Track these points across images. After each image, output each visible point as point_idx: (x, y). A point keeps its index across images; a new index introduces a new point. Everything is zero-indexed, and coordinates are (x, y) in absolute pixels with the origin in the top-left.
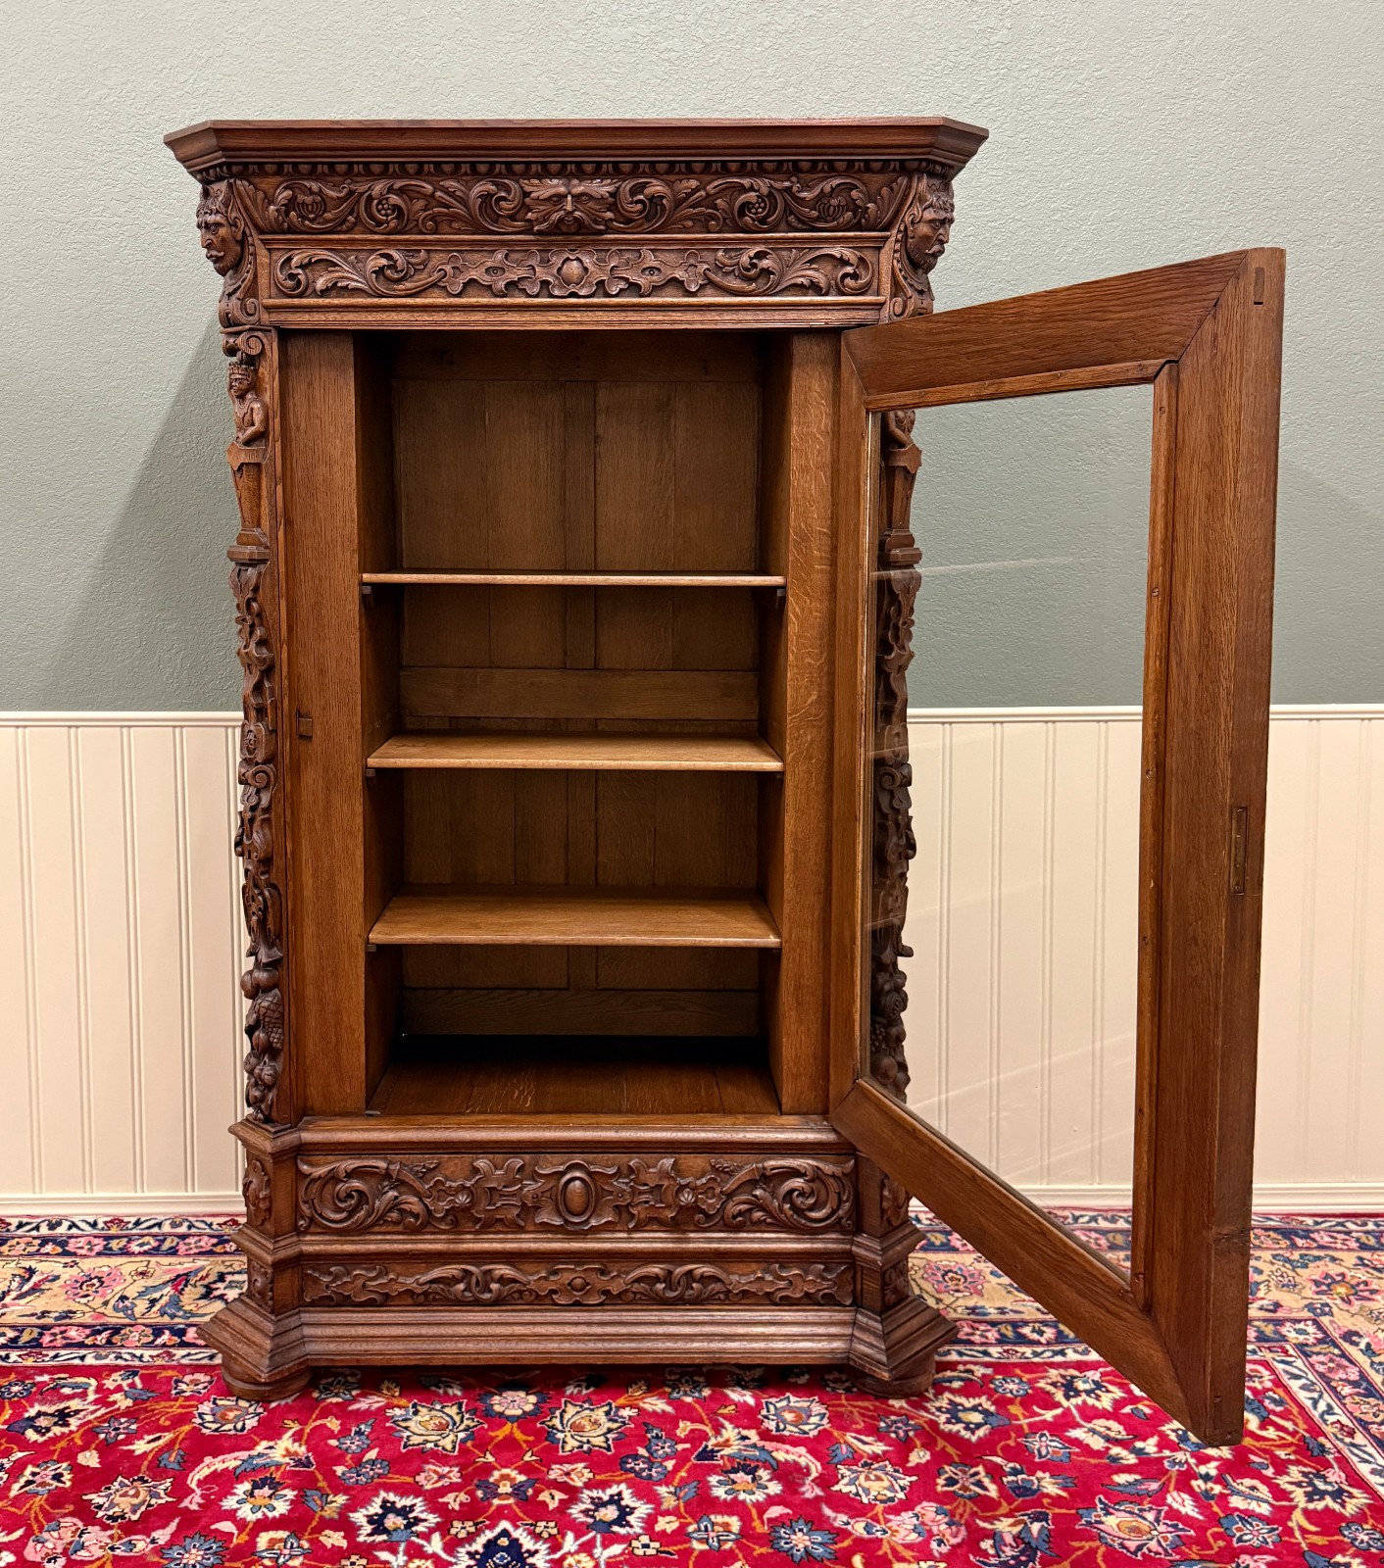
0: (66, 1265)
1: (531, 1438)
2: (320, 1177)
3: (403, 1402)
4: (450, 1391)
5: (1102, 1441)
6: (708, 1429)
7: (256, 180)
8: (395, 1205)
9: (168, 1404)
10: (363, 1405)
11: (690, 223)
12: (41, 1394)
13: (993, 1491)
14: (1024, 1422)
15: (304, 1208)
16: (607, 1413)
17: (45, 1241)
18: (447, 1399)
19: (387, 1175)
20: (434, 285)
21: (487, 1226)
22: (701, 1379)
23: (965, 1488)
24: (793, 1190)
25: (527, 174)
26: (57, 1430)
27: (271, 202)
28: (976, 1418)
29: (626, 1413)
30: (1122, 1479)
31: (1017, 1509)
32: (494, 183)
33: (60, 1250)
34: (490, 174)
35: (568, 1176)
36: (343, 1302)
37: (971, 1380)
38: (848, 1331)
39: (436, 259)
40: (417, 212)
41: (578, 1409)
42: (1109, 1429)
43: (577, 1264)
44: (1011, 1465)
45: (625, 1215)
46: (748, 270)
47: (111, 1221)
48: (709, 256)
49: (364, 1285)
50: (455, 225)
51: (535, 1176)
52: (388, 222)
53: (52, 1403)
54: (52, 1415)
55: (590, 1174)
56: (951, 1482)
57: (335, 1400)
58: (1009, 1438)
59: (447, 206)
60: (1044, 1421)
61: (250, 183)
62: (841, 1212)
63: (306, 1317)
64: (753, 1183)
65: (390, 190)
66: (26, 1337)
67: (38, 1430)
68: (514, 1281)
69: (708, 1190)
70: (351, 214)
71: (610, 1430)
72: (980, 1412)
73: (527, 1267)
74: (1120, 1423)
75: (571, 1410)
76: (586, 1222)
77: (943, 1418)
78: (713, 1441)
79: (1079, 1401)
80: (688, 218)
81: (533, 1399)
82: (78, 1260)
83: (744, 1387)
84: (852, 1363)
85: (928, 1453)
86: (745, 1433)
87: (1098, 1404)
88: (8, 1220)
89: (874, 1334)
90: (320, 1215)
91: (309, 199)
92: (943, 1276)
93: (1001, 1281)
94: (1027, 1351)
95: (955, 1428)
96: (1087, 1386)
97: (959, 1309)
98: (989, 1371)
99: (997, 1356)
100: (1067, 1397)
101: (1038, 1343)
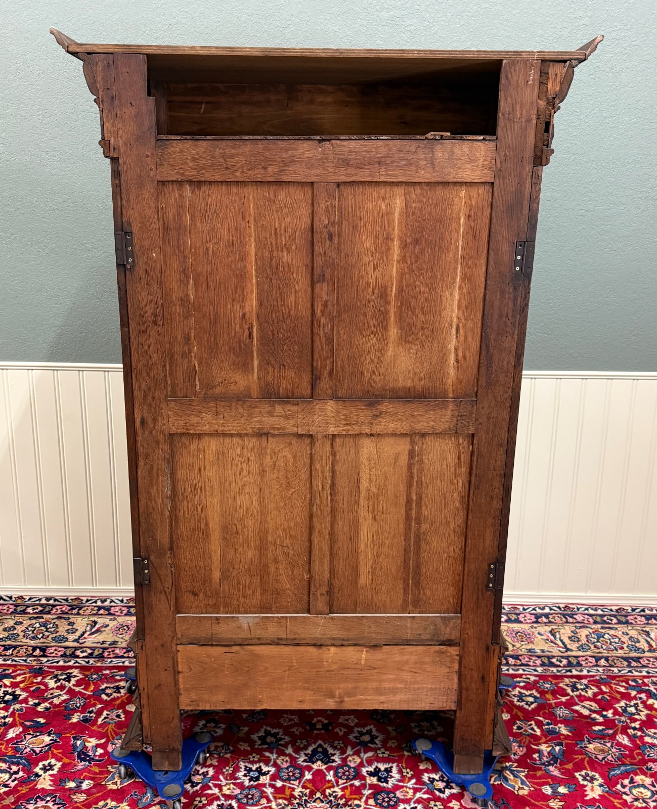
0: (111, 620)
5: (588, 711)
12: (106, 679)
13: (538, 732)
14: (553, 702)
17: (100, 608)
23: (526, 731)
26: (115, 695)
28: (531, 699)
30: (596, 728)
31: (549, 740)
33: (107, 613)
37: (529, 682)
42: (591, 706)
44: (547, 721)
47: (130, 600)
53: (112, 683)
54: (113, 688)
56: (519, 728)
58: (546, 709)
60: (561, 702)
66: (96, 653)
67: (107, 695)
72: (533, 697)
74: (596, 703)
77: (516, 699)
79: (578, 693)
82: (116, 617)
85: (509, 715)
87: (586, 695)
88: (82, 598)
92: (516, 634)
93: (543, 637)
94: (555, 670)
95: (521, 704)
96: (582, 687)
97: (523, 650)
98: (537, 678)
99: (540, 671)
100: (573, 691)
101: (559, 666)
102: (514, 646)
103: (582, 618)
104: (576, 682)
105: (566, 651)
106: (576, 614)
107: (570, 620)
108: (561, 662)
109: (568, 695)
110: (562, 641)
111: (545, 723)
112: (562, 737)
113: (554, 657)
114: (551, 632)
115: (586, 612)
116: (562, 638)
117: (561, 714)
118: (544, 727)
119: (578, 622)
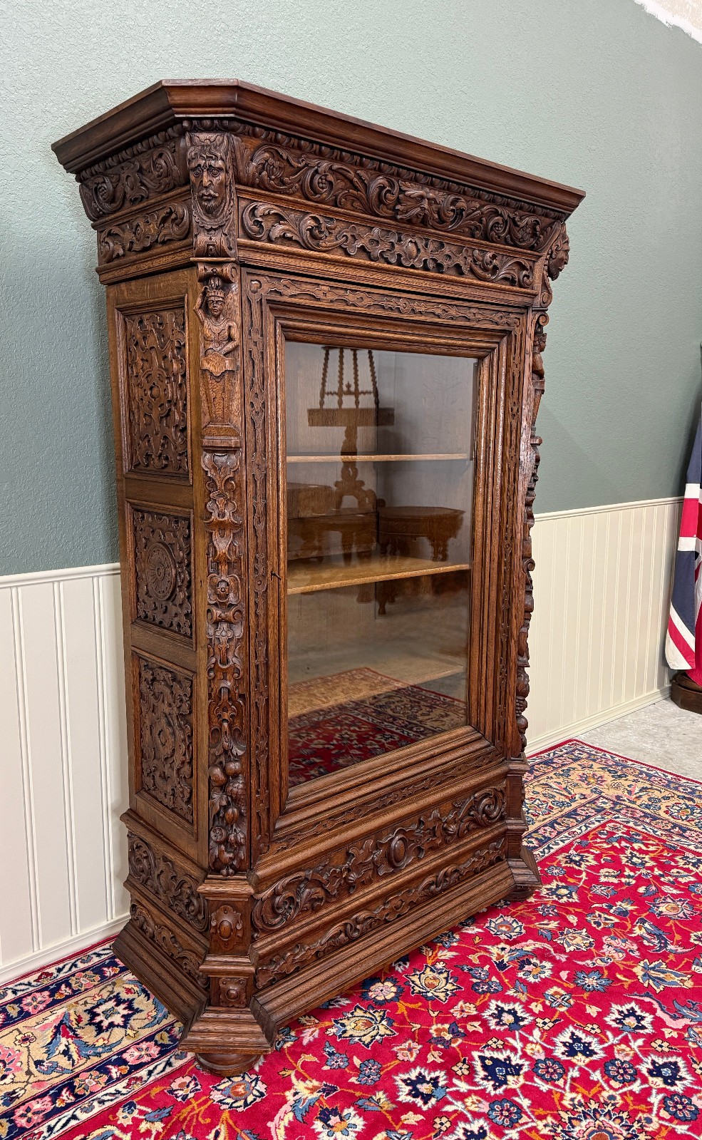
1: (420, 1004)
2: (267, 898)
3: (328, 1024)
4: (343, 1004)
6: (483, 954)
8: (308, 898)
9: (188, 1109)
10: (308, 1038)
15: (258, 923)
16: (432, 971)
18: (347, 1009)
19: (306, 880)
20: (340, 246)
23: (605, 924)
28: (564, 891)
29: (440, 966)
32: (388, 180)
34: (387, 172)
35: (397, 839)
36: (283, 977)
38: (510, 872)
39: (340, 226)
41: (417, 976)
43: (400, 892)
45: (417, 852)
49: (292, 961)
50: (355, 204)
51: (378, 847)
55: (406, 834)
56: (597, 924)
57: (288, 1045)
68: (368, 918)
71: (446, 979)
72: (563, 888)
73: (373, 907)
75: (415, 978)
76: (404, 863)
77: (555, 898)
78: (494, 958)
81: (388, 984)
83: (469, 926)
84: (519, 888)
85: (573, 916)
89: (523, 868)
90: (268, 925)
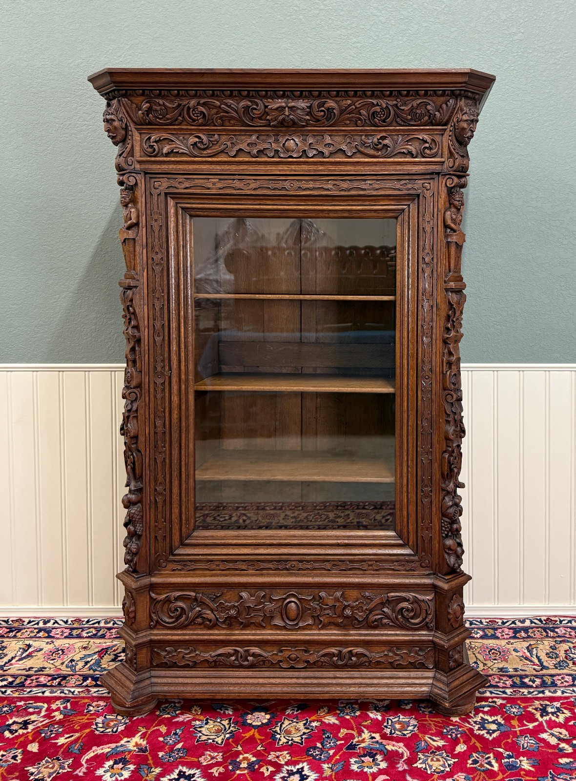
2: (161, 600)
3: (202, 717)
4: (227, 712)
5: (556, 740)
6: (355, 733)
7: (132, 98)
8: (199, 615)
9: (81, 718)
10: (180, 719)
11: (348, 122)
12: (18, 711)
13: (496, 767)
14: (518, 729)
15: (153, 615)
16: (305, 724)
18: (224, 716)
19: (196, 599)
20: (222, 151)
21: (245, 626)
22: (357, 706)
23: (482, 765)
24: (403, 608)
25: (266, 97)
26: (21, 731)
27: (140, 110)
28: (494, 727)
29: (314, 724)
30: (563, 761)
31: (508, 777)
32: (250, 101)
34: (248, 97)
35: (288, 600)
36: (173, 666)
37: (494, 707)
38: (430, 681)
39: (223, 138)
40: (213, 115)
41: (290, 722)
42: (561, 733)
43: (292, 647)
44: (508, 753)
45: (317, 621)
46: (377, 145)
48: (358, 138)
49: (183, 657)
50: (232, 122)
51: (271, 600)
52: (198, 120)
54: (21, 723)
55: (299, 599)
56: (475, 762)
57: (166, 716)
58: (509, 738)
59: (228, 113)
60: (529, 728)
61: (129, 100)
62: (427, 620)
63: (153, 673)
64: (383, 604)
65: (198, 104)
68: (260, 655)
69: (359, 608)
70: (180, 115)
71: (304, 734)
72: (496, 724)
73: (267, 648)
74: (567, 730)
75: (287, 722)
76: (297, 624)
77: (477, 727)
78: (356, 739)
79: (547, 718)
80: (348, 119)
81: (268, 716)
83: (377, 711)
84: (431, 699)
85: (466, 746)
86: (373, 735)
87: (557, 720)
90: (161, 620)
91: (158, 108)
92: (489, 652)
93: (518, 654)
94: (525, 691)
95: (481, 733)
96: (553, 710)
97: (494, 669)
98: (504, 702)
99: (509, 693)
100: (542, 716)
101: (531, 687)
102: (485, 665)
103: (564, 631)
104: (547, 705)
105: (541, 670)
106: (558, 628)
107: (551, 634)
108: (534, 682)
109: (537, 720)
110: (538, 657)
111: (505, 755)
112: (522, 773)
113: (527, 676)
114: (528, 648)
115: (569, 624)
116: (538, 655)
117: (525, 746)
118: (503, 761)
119: (559, 637)
